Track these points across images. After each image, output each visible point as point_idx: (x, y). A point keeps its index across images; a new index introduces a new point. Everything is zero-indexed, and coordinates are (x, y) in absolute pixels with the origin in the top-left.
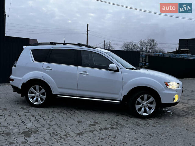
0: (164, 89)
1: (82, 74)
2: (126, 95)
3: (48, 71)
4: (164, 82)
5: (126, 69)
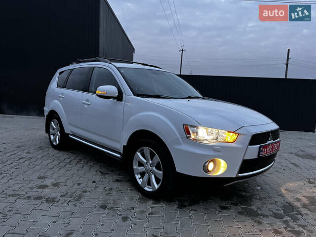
0: (180, 140)
1: (85, 104)
2: (126, 145)
3: (61, 99)
4: (183, 125)
5: (134, 95)
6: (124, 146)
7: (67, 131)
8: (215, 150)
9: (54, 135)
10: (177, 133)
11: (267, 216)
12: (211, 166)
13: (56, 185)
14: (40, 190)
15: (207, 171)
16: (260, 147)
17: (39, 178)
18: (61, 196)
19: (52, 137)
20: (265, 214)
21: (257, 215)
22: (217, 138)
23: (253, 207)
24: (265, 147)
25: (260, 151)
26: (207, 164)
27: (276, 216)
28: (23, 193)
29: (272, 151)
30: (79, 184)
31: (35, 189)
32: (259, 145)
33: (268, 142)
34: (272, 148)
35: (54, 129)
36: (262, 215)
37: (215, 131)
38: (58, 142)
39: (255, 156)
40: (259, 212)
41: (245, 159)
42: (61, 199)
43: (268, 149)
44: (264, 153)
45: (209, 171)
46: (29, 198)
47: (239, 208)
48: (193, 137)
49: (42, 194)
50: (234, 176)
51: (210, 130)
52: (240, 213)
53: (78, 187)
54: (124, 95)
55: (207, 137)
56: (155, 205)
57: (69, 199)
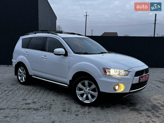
0: (102, 75)
1: (43, 58)
2: (71, 79)
3: (26, 55)
4: (103, 68)
5: (74, 53)
6: (70, 80)
7: (30, 74)
8: (119, 80)
9: (21, 76)
10: (100, 72)
11: (144, 111)
12: (117, 87)
13: (34, 102)
14: (28, 106)
15: (115, 90)
16: (140, 77)
17: (23, 100)
18: (40, 107)
19: (19, 78)
20: (143, 110)
21: (139, 110)
22: (119, 74)
23: (137, 107)
24: (142, 77)
25: (140, 79)
26: (115, 86)
27: (148, 110)
28: (19, 107)
29: (145, 79)
30: (46, 102)
31: (24, 105)
32: (139, 77)
33: (143, 75)
34: (146, 78)
35: (20, 73)
36: (141, 110)
37: (118, 70)
38: (24, 80)
39: (137, 82)
40: (140, 109)
41: (133, 83)
42: (41, 108)
43: (144, 78)
44: (141, 80)
45: (116, 90)
46: (24, 109)
47: (131, 108)
48: (108, 74)
49: (30, 107)
50: (128, 92)
51: (116, 70)
52: (131, 110)
53: (46, 103)
54: (68, 53)
55: (114, 74)
56: (89, 109)
57: (45, 109)
